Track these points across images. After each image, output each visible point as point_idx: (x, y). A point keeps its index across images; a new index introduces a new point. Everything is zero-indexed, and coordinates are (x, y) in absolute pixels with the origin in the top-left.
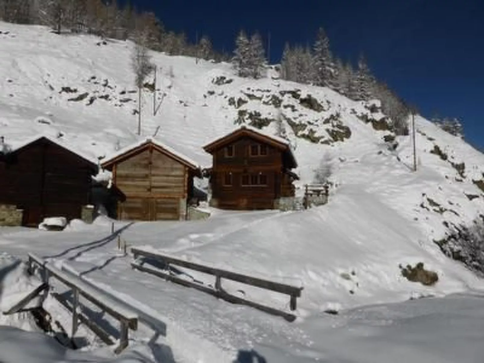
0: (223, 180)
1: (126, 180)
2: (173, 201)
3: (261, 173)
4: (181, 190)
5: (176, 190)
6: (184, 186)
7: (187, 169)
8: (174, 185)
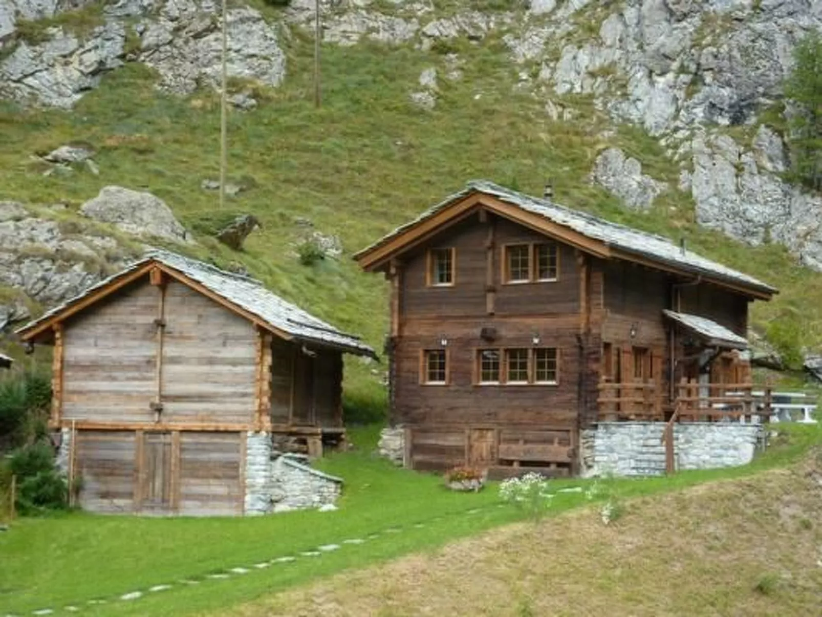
0: (422, 363)
1: (92, 378)
2: (229, 440)
3: (536, 341)
4: (252, 405)
5: (235, 406)
6: (261, 394)
7: (269, 339)
8: (228, 390)
